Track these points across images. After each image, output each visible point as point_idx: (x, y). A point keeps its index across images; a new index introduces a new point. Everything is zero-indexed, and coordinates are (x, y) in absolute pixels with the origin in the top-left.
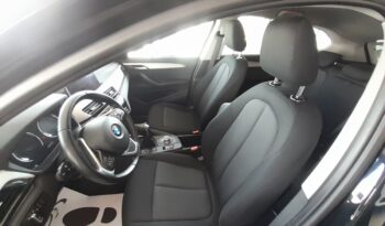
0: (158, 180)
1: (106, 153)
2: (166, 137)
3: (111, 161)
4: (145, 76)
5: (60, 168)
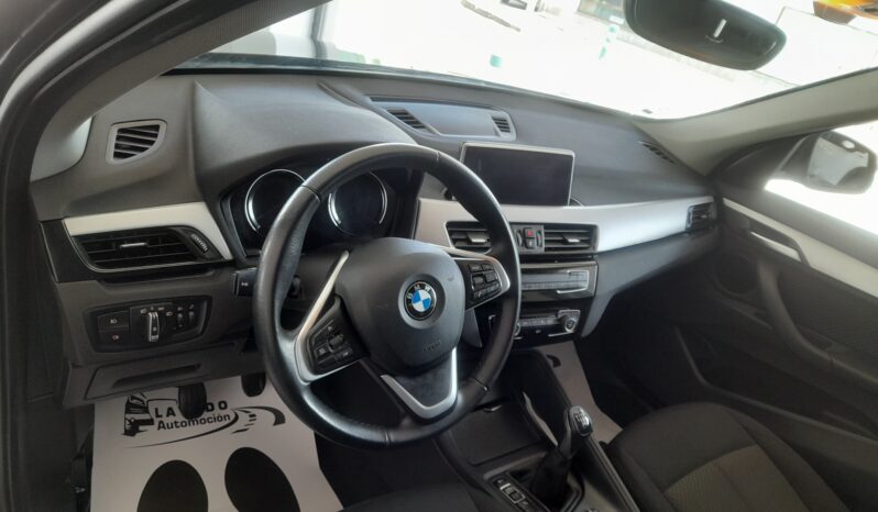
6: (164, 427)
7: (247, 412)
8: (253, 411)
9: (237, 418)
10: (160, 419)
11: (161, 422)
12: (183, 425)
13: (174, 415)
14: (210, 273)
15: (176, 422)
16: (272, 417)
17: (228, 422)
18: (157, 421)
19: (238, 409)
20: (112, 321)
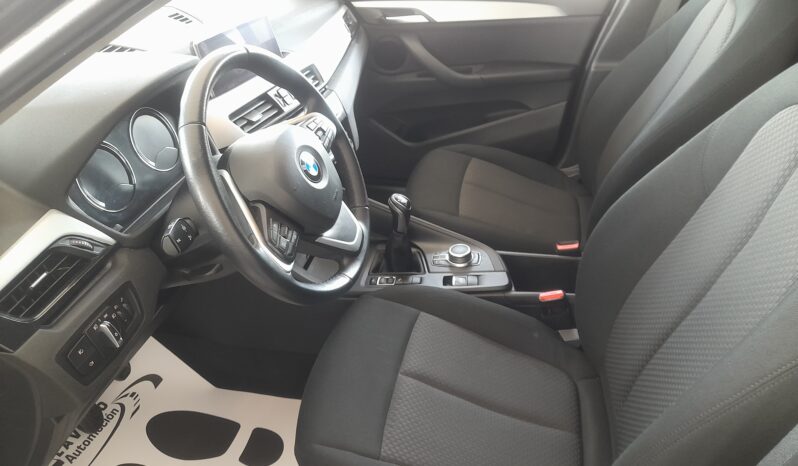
0: (413, 360)
1: (278, 214)
2: (460, 250)
3: (288, 239)
4: (415, 47)
5: (172, 226)
6: (74, 458)
7: (126, 396)
8: (130, 391)
9: (123, 407)
10: (64, 455)
11: (67, 457)
12: (87, 443)
13: (72, 444)
14: (109, 265)
15: (79, 447)
16: (149, 384)
17: (118, 414)
18: (63, 458)
19: (117, 399)
20: (80, 353)
